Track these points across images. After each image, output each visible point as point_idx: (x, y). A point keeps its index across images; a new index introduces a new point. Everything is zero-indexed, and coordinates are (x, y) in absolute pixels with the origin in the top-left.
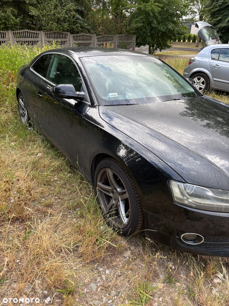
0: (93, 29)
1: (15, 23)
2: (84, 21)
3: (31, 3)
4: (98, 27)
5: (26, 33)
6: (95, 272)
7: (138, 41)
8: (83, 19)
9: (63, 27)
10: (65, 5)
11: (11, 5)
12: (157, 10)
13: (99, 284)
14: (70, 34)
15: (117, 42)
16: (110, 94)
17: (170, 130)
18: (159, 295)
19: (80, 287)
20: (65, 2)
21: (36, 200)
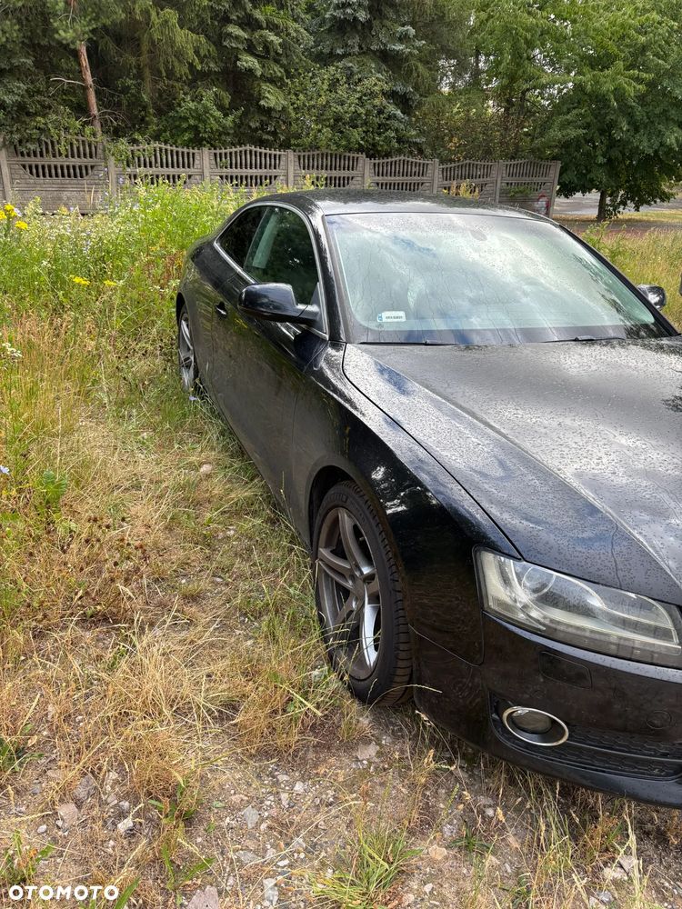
0: (433, 145)
1: (221, 129)
2: (410, 124)
3: (269, 76)
4: (446, 138)
5: (248, 156)
6: (266, 782)
7: (566, 178)
8: (407, 118)
9: (348, 140)
10: (360, 80)
11: (218, 80)
12: (632, 89)
13: (266, 814)
14: (367, 157)
15: (499, 182)
16: (385, 314)
17: (520, 416)
18: (425, 875)
19: (216, 811)
20: (359, 72)
21: (163, 579)
